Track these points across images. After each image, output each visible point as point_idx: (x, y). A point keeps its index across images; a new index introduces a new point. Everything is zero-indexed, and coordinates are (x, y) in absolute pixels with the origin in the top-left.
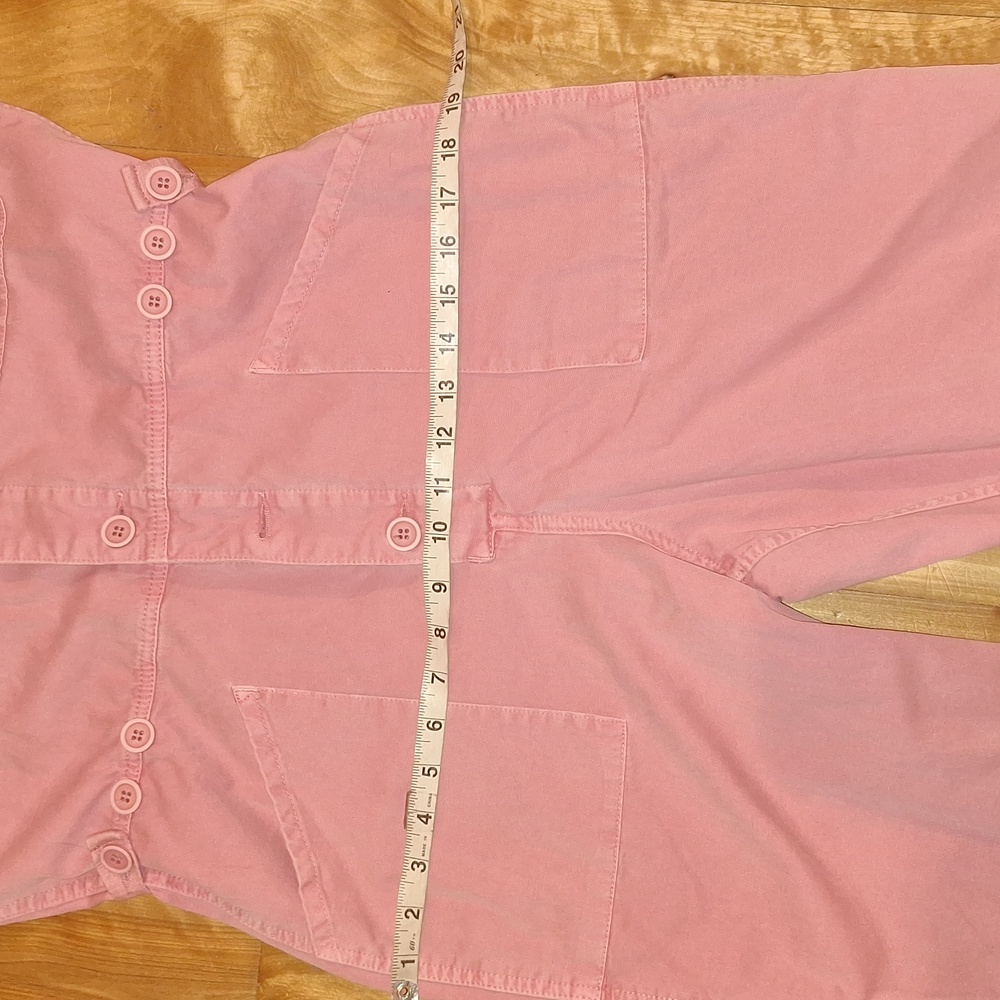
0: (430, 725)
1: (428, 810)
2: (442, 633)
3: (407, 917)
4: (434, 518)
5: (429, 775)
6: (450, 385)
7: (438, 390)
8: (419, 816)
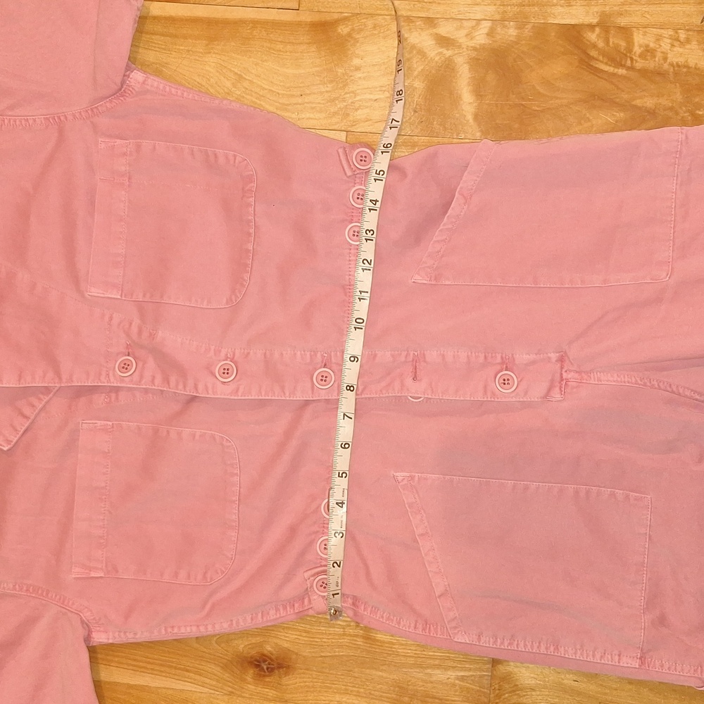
0: (343, 446)
1: (343, 499)
2: (352, 389)
3: (334, 567)
4: (356, 315)
5: (342, 477)
6: (372, 232)
7: (364, 234)
8: (337, 503)
